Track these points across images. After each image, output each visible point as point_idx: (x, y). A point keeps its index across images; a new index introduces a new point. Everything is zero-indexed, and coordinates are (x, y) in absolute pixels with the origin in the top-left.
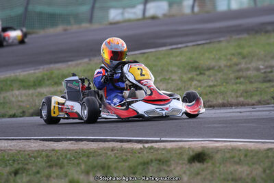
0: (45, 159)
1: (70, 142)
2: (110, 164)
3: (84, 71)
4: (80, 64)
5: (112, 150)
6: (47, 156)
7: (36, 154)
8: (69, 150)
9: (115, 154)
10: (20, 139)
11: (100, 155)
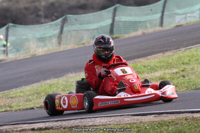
0: (136, 130)
1: (153, 115)
2: (185, 130)
3: (160, 62)
4: (157, 57)
5: (186, 120)
6: (137, 127)
7: (129, 126)
8: (154, 122)
9: (188, 122)
10: (116, 116)
11: (177, 124)
